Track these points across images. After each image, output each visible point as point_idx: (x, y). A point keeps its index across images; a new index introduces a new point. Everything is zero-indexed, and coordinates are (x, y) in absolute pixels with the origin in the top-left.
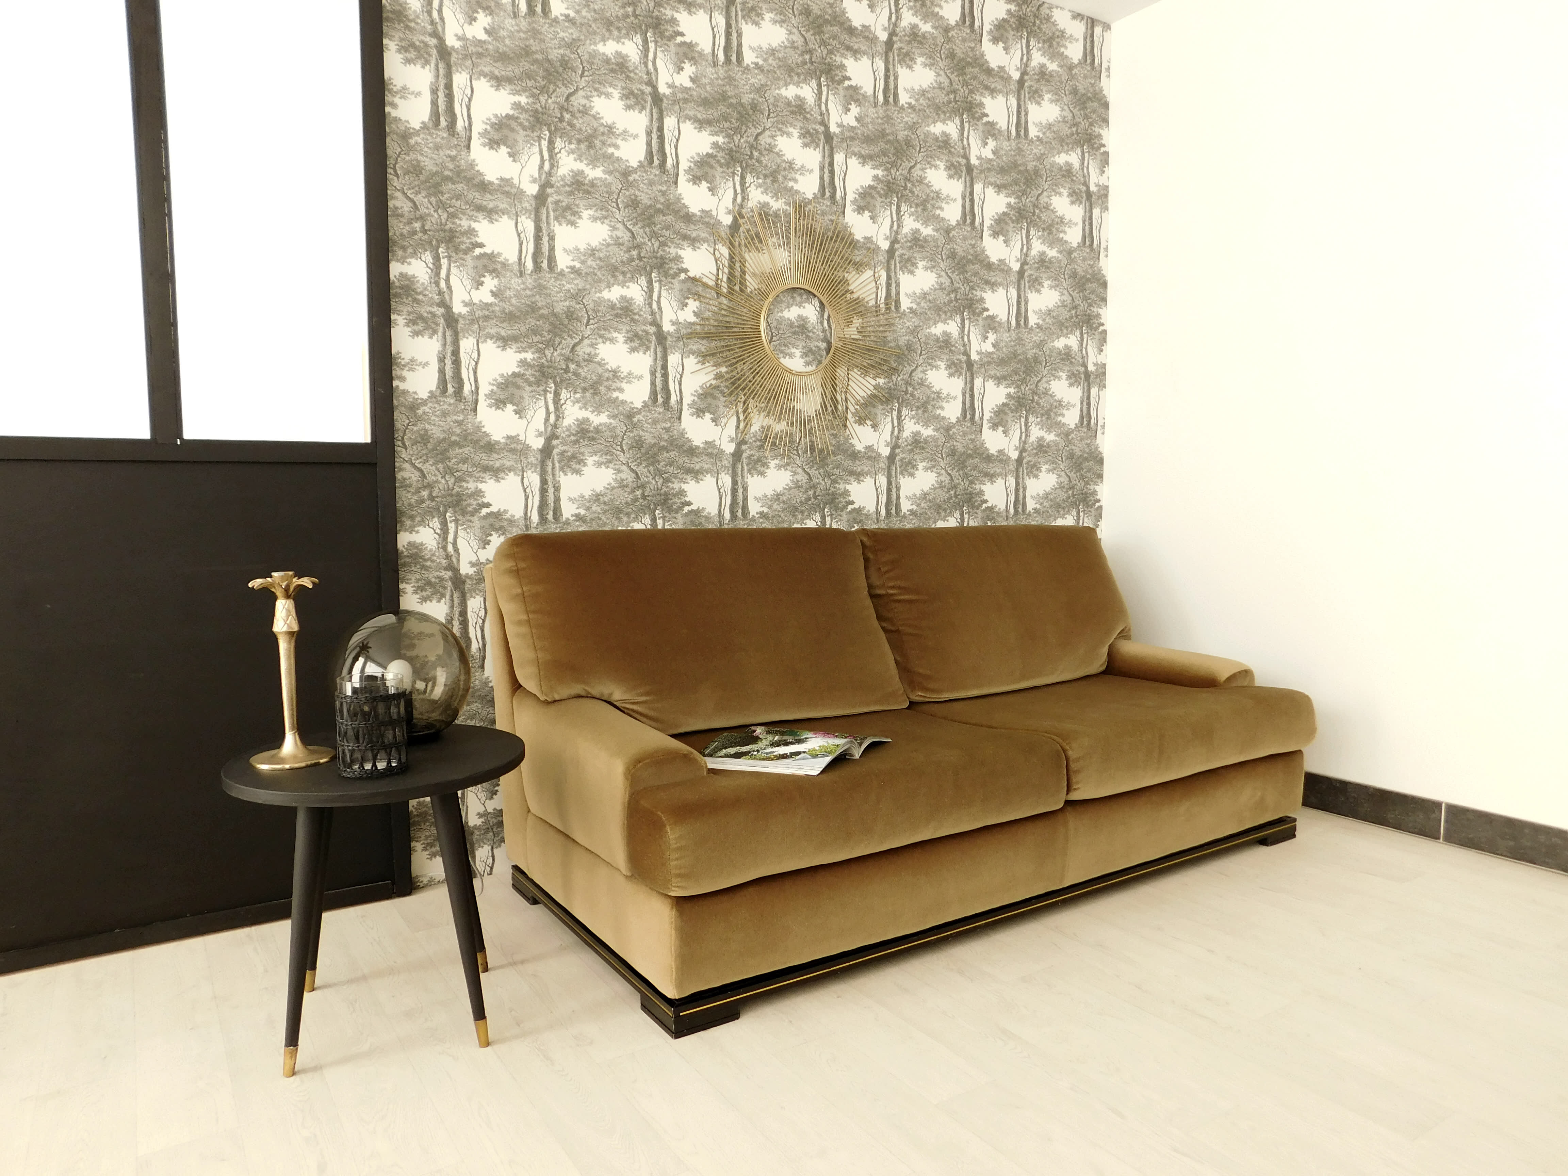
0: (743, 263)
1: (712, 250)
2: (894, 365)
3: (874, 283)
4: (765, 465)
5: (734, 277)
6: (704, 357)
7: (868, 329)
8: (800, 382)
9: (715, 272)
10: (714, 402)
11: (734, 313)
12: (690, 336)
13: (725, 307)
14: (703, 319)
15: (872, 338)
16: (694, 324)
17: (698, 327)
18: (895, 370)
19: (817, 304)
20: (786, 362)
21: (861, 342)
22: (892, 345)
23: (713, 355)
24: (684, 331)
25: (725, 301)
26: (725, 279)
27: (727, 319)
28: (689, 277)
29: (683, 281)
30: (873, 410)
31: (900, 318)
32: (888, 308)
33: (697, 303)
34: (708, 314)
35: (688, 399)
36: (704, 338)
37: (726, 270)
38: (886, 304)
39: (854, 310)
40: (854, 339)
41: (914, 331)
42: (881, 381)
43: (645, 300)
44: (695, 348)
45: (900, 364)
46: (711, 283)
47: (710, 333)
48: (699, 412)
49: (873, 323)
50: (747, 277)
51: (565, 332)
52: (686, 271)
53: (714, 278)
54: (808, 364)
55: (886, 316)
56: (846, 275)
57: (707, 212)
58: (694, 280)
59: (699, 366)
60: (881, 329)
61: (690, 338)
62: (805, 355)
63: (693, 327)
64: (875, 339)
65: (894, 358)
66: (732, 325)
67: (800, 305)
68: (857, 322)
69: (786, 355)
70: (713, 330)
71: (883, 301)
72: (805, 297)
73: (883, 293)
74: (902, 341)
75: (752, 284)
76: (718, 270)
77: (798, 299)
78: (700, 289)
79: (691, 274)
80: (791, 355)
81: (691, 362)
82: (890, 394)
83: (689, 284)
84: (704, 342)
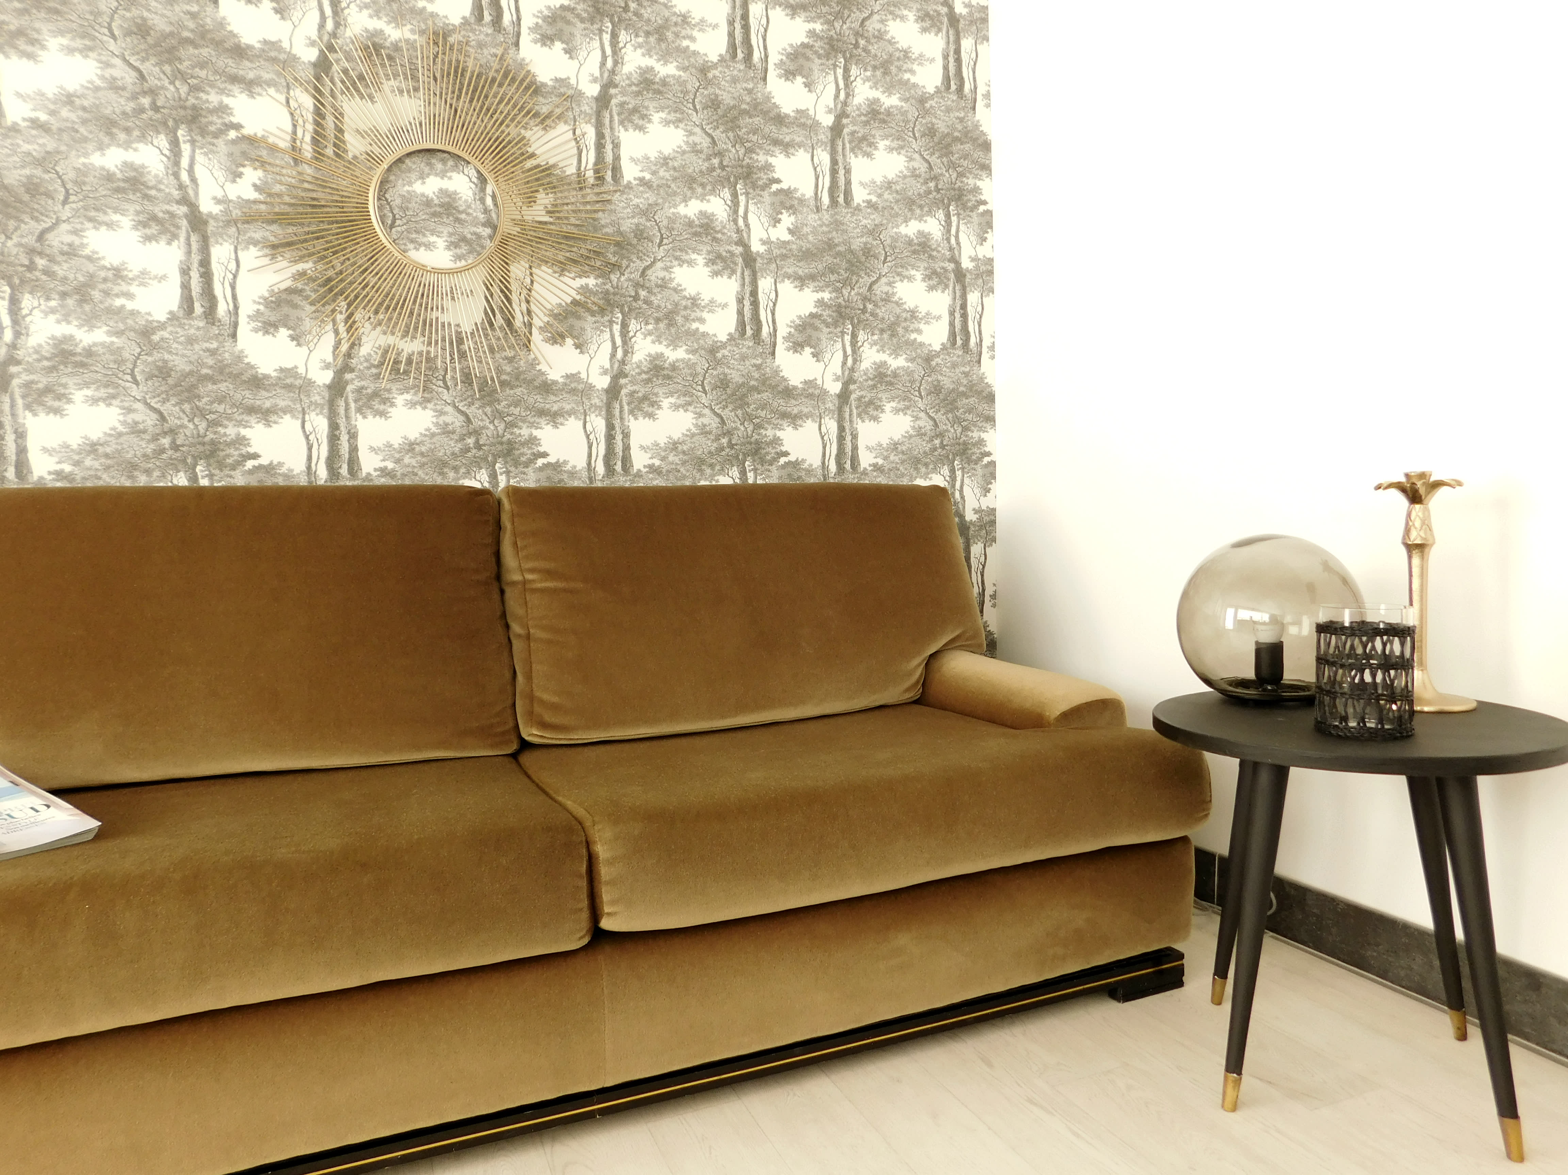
0: (339, 116)
1: (282, 98)
2: (613, 260)
3: (573, 143)
4: (388, 401)
5: (324, 137)
6: (275, 249)
7: (565, 208)
8: (446, 283)
9: (289, 128)
10: (293, 313)
11: (325, 187)
12: (249, 219)
13: (309, 179)
14: (270, 195)
15: (573, 221)
16: (255, 202)
17: (263, 207)
18: (615, 266)
19: (473, 173)
20: (421, 256)
21: (552, 227)
22: (609, 230)
23: (289, 244)
24: (236, 213)
25: (309, 170)
26: (308, 138)
27: (314, 195)
28: (244, 136)
29: (234, 142)
30: (578, 324)
31: (623, 192)
32: (600, 179)
33: (260, 173)
34: (278, 188)
35: (247, 308)
36: (273, 222)
37: (310, 127)
38: (596, 171)
39: (537, 180)
40: (540, 222)
41: (648, 212)
42: (591, 281)
43: (167, 168)
44: (258, 236)
45: (623, 257)
46: (282, 144)
47: (283, 214)
48: (268, 327)
49: (573, 200)
50: (347, 136)
51: (24, 212)
52: (238, 127)
53: (288, 138)
54: (459, 258)
55: (597, 190)
56: (523, 131)
57: (273, 43)
58: (251, 140)
59: (266, 260)
60: (589, 207)
61: (248, 222)
62: (452, 245)
63: (254, 207)
64: (577, 222)
65: (612, 249)
66: (323, 203)
67: (443, 175)
68: (544, 199)
69: (418, 245)
70: (288, 209)
71: (590, 166)
72: (451, 163)
73: (590, 158)
74: (627, 225)
75: (355, 145)
76: (295, 126)
77: (439, 166)
78: (264, 153)
79: (246, 131)
80: (428, 246)
81: (251, 256)
82: (608, 301)
83: (244, 146)
84: (274, 227)
